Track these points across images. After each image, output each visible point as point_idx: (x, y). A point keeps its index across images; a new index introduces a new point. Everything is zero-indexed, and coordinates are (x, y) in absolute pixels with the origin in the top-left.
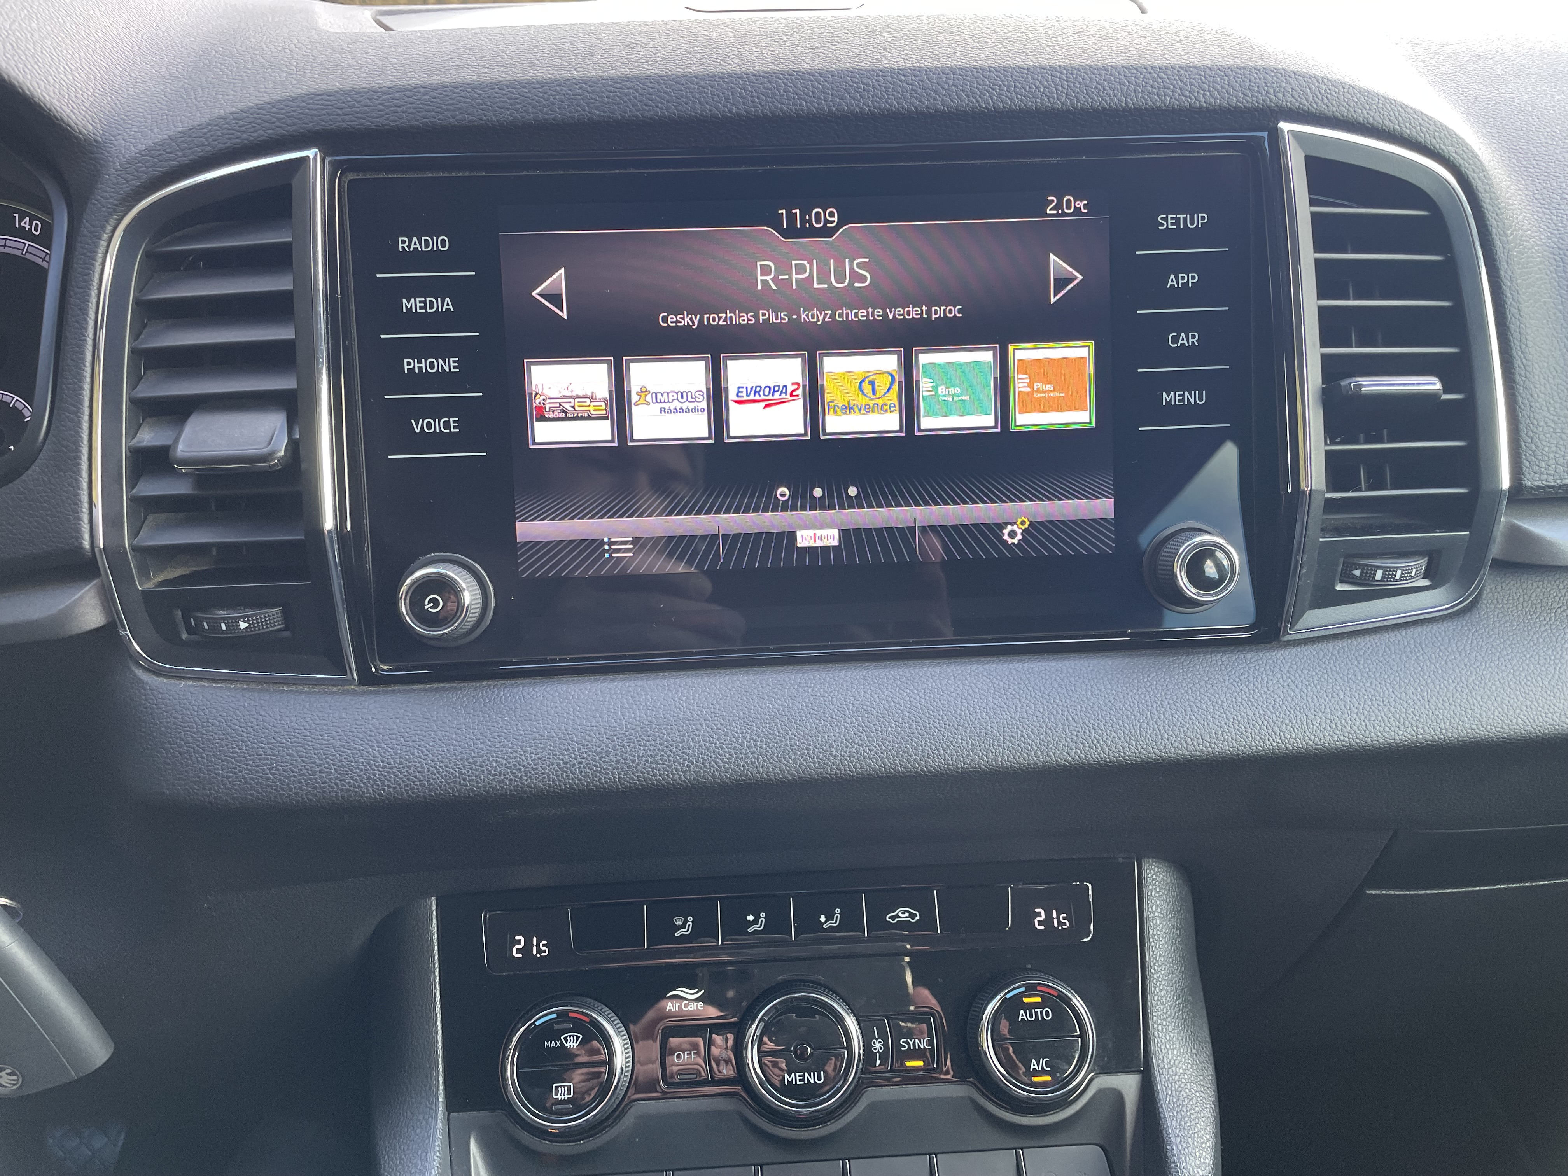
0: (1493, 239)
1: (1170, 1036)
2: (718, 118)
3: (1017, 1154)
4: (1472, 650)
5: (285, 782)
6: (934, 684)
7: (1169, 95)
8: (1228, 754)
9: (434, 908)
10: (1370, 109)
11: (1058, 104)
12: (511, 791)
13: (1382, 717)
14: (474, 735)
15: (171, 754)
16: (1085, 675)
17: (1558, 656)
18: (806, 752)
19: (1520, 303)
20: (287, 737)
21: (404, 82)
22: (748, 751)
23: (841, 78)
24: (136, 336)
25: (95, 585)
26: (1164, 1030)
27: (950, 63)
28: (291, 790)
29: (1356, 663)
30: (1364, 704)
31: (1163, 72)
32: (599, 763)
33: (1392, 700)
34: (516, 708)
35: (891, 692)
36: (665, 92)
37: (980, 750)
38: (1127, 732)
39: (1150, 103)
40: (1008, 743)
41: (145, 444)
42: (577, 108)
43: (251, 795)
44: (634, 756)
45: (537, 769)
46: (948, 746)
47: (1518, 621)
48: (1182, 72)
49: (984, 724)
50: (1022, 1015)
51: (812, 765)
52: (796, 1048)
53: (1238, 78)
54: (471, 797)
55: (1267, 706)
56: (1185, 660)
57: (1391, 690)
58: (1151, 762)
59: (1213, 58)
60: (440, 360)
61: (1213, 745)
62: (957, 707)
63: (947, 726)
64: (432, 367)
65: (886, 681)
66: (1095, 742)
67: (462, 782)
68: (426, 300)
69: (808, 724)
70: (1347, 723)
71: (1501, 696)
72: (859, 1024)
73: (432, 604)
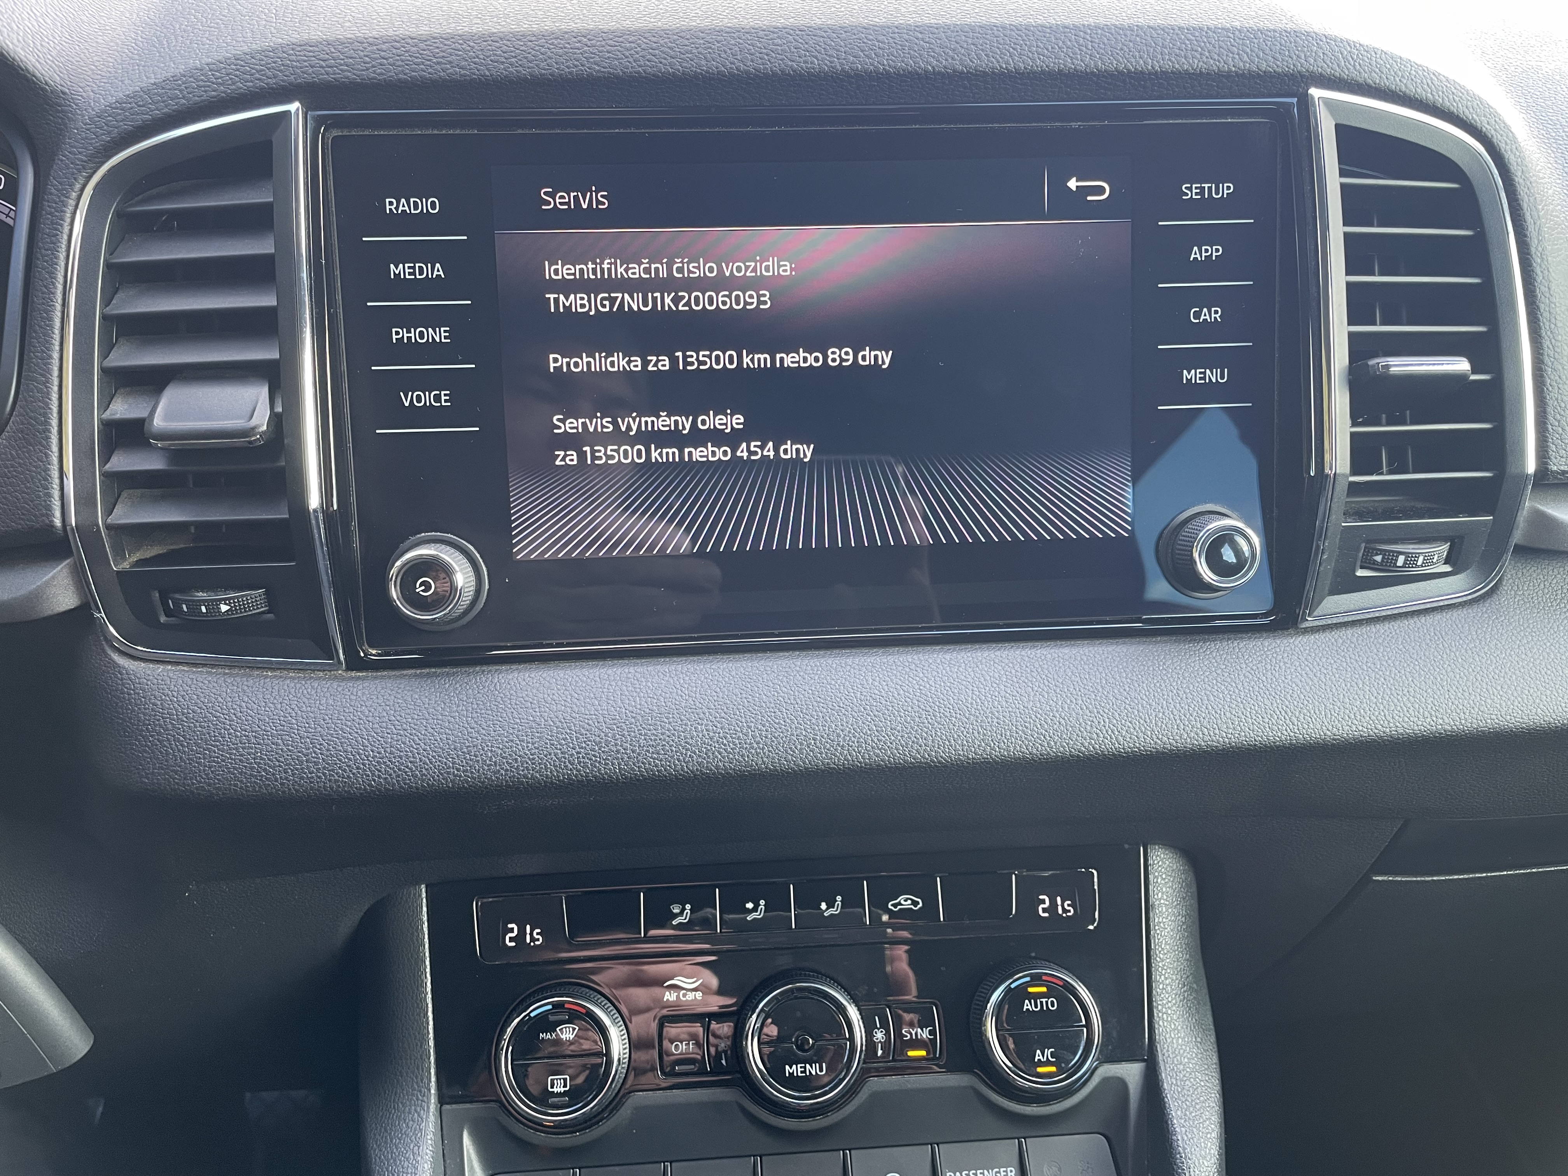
0: (1524, 214)
1: (1175, 1025)
2: (725, 76)
3: (1020, 1144)
4: (1492, 638)
5: (270, 772)
6: (944, 671)
7: (1197, 58)
8: (1245, 745)
9: (424, 895)
10: (1403, 76)
11: (1081, 66)
12: (507, 781)
13: (1401, 707)
14: (468, 724)
15: (150, 742)
16: (1100, 662)
18: (813, 742)
19: (1550, 282)
20: (271, 724)
21: (391, 33)
22: (753, 741)
23: (855, 34)
24: (106, 302)
25: (68, 564)
26: (1169, 1019)
27: (969, 20)
28: (276, 780)
29: (1375, 650)
30: (1383, 694)
31: (1191, 34)
32: (599, 753)
33: (1411, 689)
34: (511, 695)
35: (900, 680)
36: (668, 48)
37: (992, 740)
38: (1142, 722)
39: (1177, 66)
40: (1020, 732)
41: (118, 416)
42: (576, 63)
43: (235, 785)
44: (635, 746)
45: (533, 759)
46: (958, 736)
47: (1538, 608)
48: (1211, 34)
49: (996, 714)
50: (1027, 1006)
51: (819, 755)
52: (797, 1040)
53: (1269, 41)
54: (466, 788)
55: (1285, 695)
56: (1201, 647)
57: (1410, 679)
58: (1166, 753)
59: (1242, 19)
60: (430, 330)
61: (1230, 736)
62: (968, 696)
63: (958, 716)
64: (422, 337)
65: (895, 667)
66: (1110, 733)
67: (456, 772)
68: (415, 266)
69: (814, 713)
70: (1366, 713)
71: (1521, 686)
72: (861, 1014)
73: (423, 588)
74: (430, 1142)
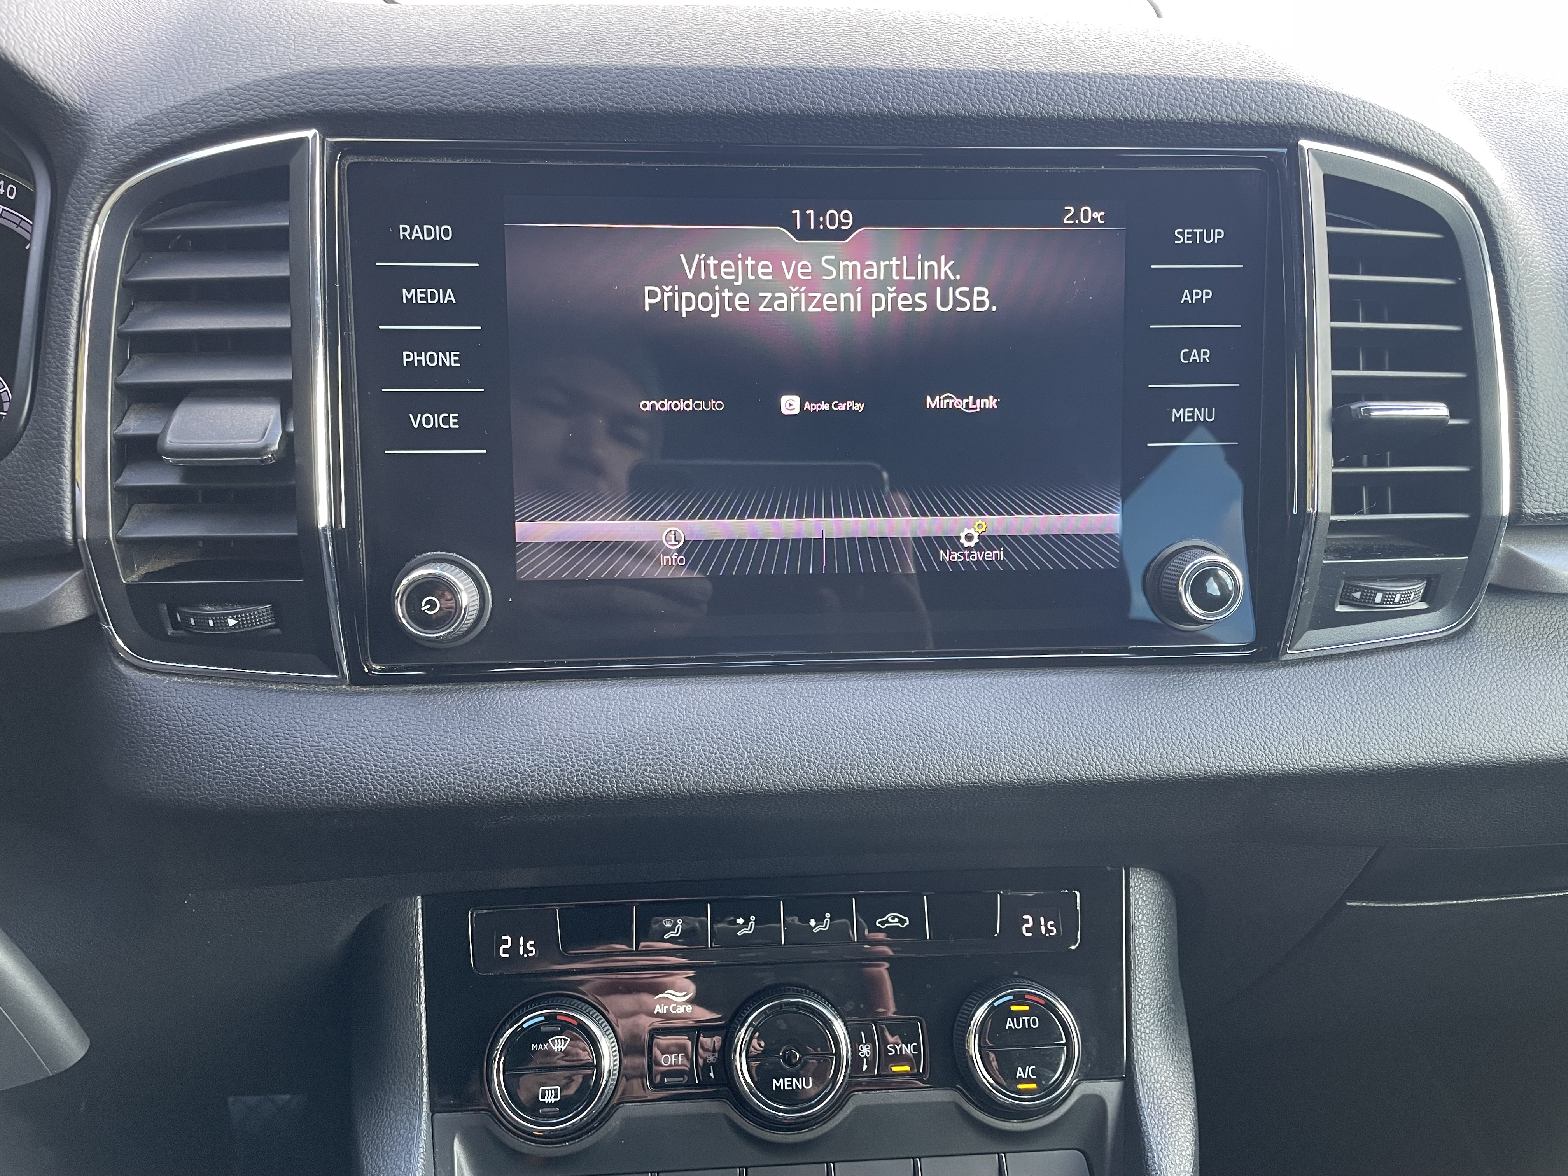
0: (1504, 263)
1: (1153, 1044)
2: (735, 114)
3: (1000, 1158)
4: (1466, 674)
5: (274, 784)
6: (936, 697)
7: (1191, 108)
8: (1225, 774)
9: (420, 906)
10: (1389, 129)
11: (1080, 114)
12: (506, 797)
13: (1377, 740)
14: (470, 740)
15: (155, 752)
16: (1087, 691)
17: (1548, 682)
18: (807, 764)
19: (1528, 331)
20: (276, 737)
21: (408, 63)
23: (861, 77)
24: (122, 319)
25: (77, 576)
26: (1147, 1038)
27: (972, 66)
28: (280, 793)
29: (1353, 684)
30: (1360, 726)
31: (1186, 84)
32: (597, 771)
33: (1386, 723)
34: (512, 712)
35: (893, 704)
36: (680, 85)
37: (981, 766)
38: (1126, 750)
39: (1172, 115)
40: (1009, 758)
41: (131, 432)
42: (589, 98)
43: (239, 797)
44: (633, 765)
45: (533, 776)
46: (949, 760)
47: (1511, 646)
48: (1205, 84)
49: (986, 739)
50: (1010, 1023)
51: (813, 777)
52: (784, 1053)
53: (1261, 93)
54: (467, 804)
55: (1265, 726)
56: (1185, 678)
57: (1386, 713)
58: (1149, 780)
59: (1236, 71)
60: (440, 353)
61: (1211, 765)
62: (959, 721)
63: (949, 740)
64: (432, 360)
65: (888, 692)
66: (1095, 760)
67: (457, 788)
68: (427, 291)
69: (809, 735)
70: (1343, 745)
71: (1492, 721)
72: (847, 1029)
73: (428, 606)
74: (421, 1150)
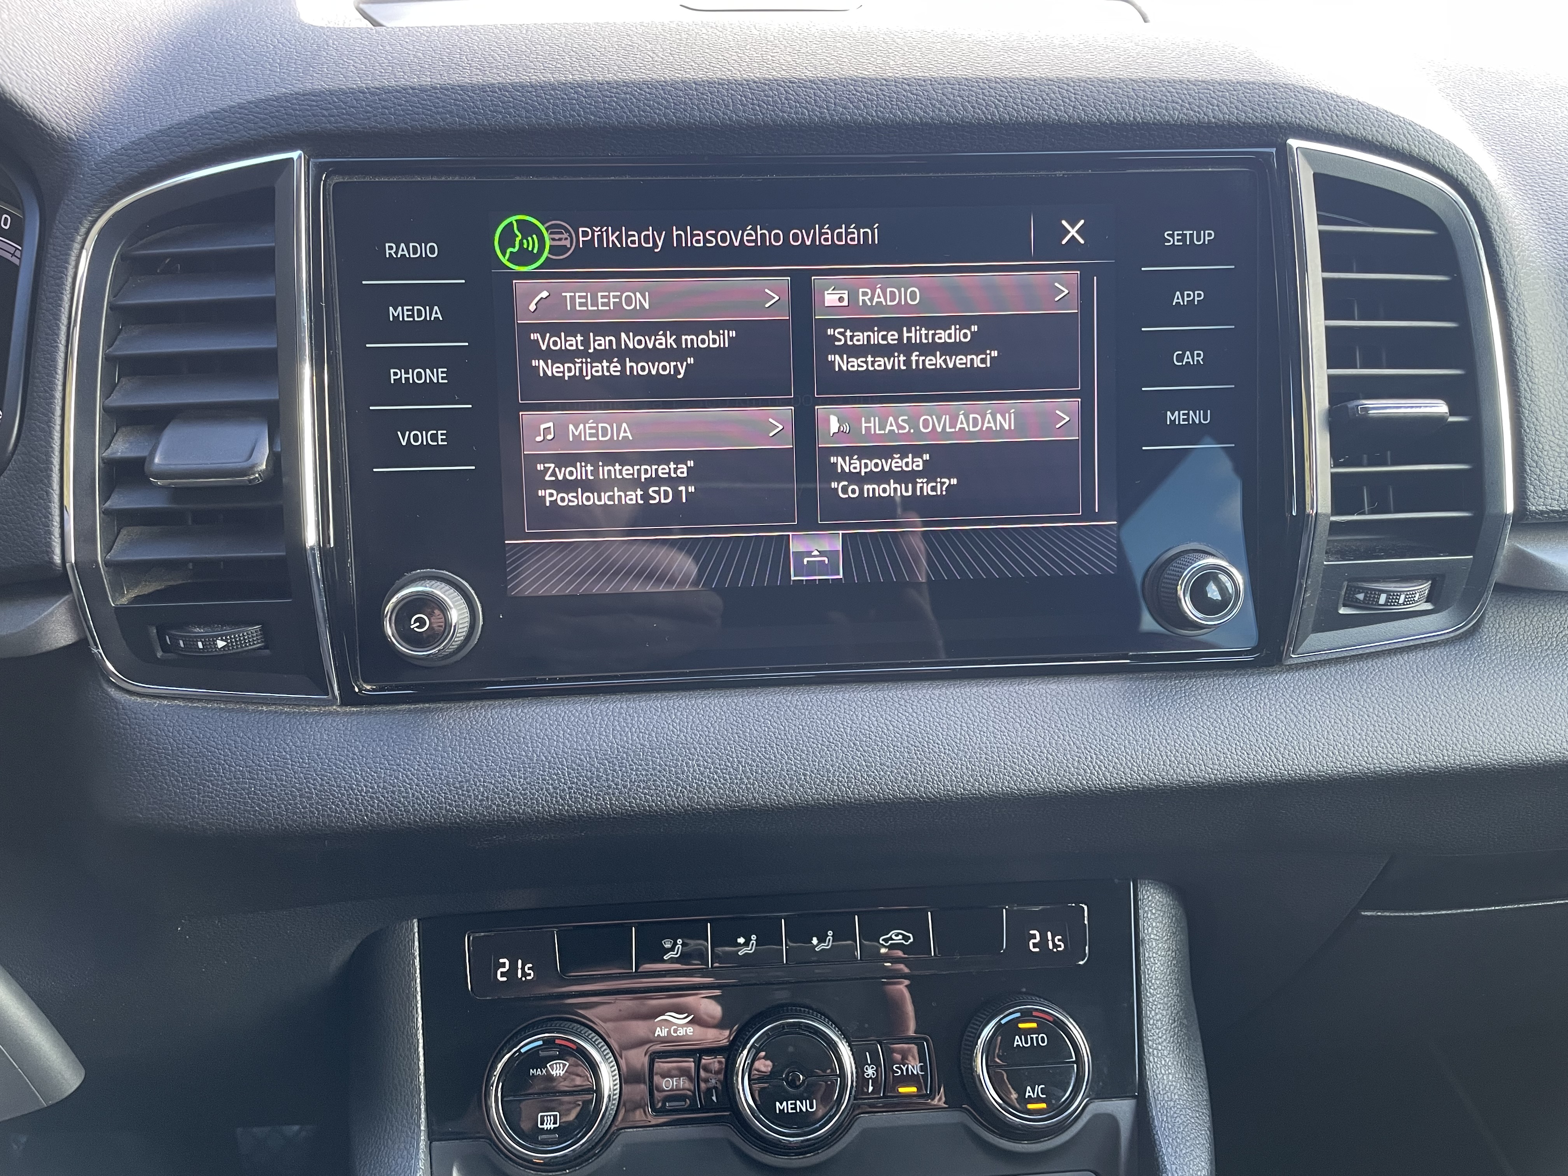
0: (1500, 260)
1: (1165, 1061)
2: (719, 126)
4: (1475, 675)
5: (263, 807)
6: (933, 707)
7: (1177, 109)
8: (1230, 781)
9: (416, 930)
10: (1379, 127)
11: (1065, 117)
12: (498, 817)
13: (1385, 744)
14: (461, 759)
15: (145, 777)
16: (1087, 699)
17: (1560, 682)
18: (803, 777)
19: (1526, 326)
20: (266, 760)
21: (392, 83)
22: (743, 776)
23: (844, 86)
24: (109, 344)
25: (66, 601)
26: (1160, 1055)
27: (955, 73)
28: (269, 815)
29: (1359, 688)
30: (1367, 730)
31: (1172, 86)
32: (590, 788)
33: (1394, 726)
34: (504, 730)
35: (890, 715)
36: (662, 98)
37: (981, 776)
38: (1129, 758)
39: (1158, 117)
40: (1009, 768)
41: (119, 455)
42: (572, 113)
43: (228, 820)
44: (626, 781)
45: (525, 794)
46: (947, 771)
47: (1520, 646)
48: (1191, 86)
49: (985, 749)
50: (1018, 1041)
51: (809, 790)
52: (787, 1075)
54: (458, 824)
55: (1270, 731)
56: (1187, 684)
57: (1394, 716)
58: (1152, 789)
59: (1221, 72)
60: (428, 370)
61: (1216, 772)
62: (957, 731)
63: (947, 751)
64: (419, 378)
65: (884, 703)
66: (1097, 769)
67: (448, 807)
68: (413, 308)
69: (805, 748)
71: (1503, 723)
72: (851, 1050)
73: (418, 624)
